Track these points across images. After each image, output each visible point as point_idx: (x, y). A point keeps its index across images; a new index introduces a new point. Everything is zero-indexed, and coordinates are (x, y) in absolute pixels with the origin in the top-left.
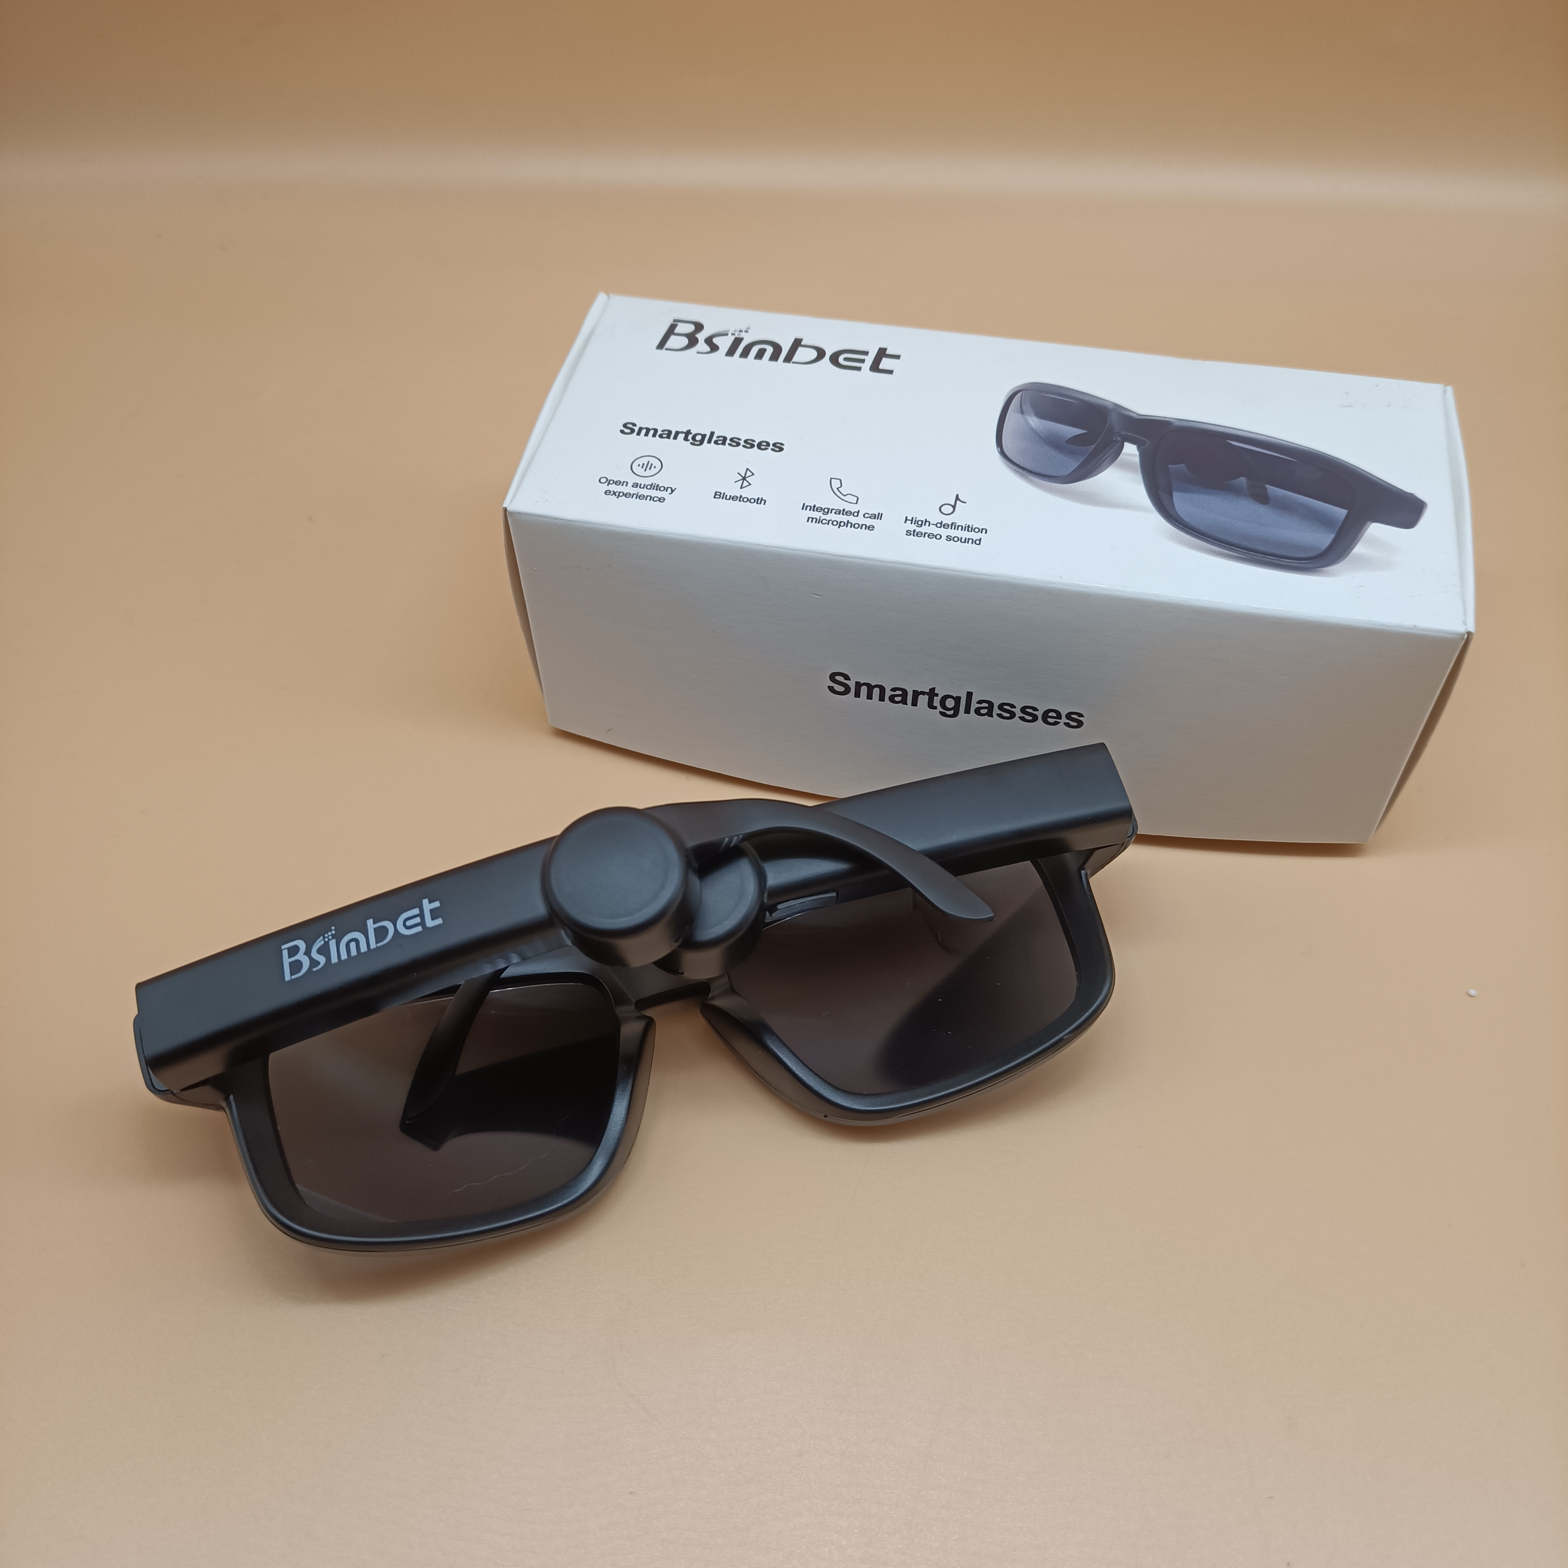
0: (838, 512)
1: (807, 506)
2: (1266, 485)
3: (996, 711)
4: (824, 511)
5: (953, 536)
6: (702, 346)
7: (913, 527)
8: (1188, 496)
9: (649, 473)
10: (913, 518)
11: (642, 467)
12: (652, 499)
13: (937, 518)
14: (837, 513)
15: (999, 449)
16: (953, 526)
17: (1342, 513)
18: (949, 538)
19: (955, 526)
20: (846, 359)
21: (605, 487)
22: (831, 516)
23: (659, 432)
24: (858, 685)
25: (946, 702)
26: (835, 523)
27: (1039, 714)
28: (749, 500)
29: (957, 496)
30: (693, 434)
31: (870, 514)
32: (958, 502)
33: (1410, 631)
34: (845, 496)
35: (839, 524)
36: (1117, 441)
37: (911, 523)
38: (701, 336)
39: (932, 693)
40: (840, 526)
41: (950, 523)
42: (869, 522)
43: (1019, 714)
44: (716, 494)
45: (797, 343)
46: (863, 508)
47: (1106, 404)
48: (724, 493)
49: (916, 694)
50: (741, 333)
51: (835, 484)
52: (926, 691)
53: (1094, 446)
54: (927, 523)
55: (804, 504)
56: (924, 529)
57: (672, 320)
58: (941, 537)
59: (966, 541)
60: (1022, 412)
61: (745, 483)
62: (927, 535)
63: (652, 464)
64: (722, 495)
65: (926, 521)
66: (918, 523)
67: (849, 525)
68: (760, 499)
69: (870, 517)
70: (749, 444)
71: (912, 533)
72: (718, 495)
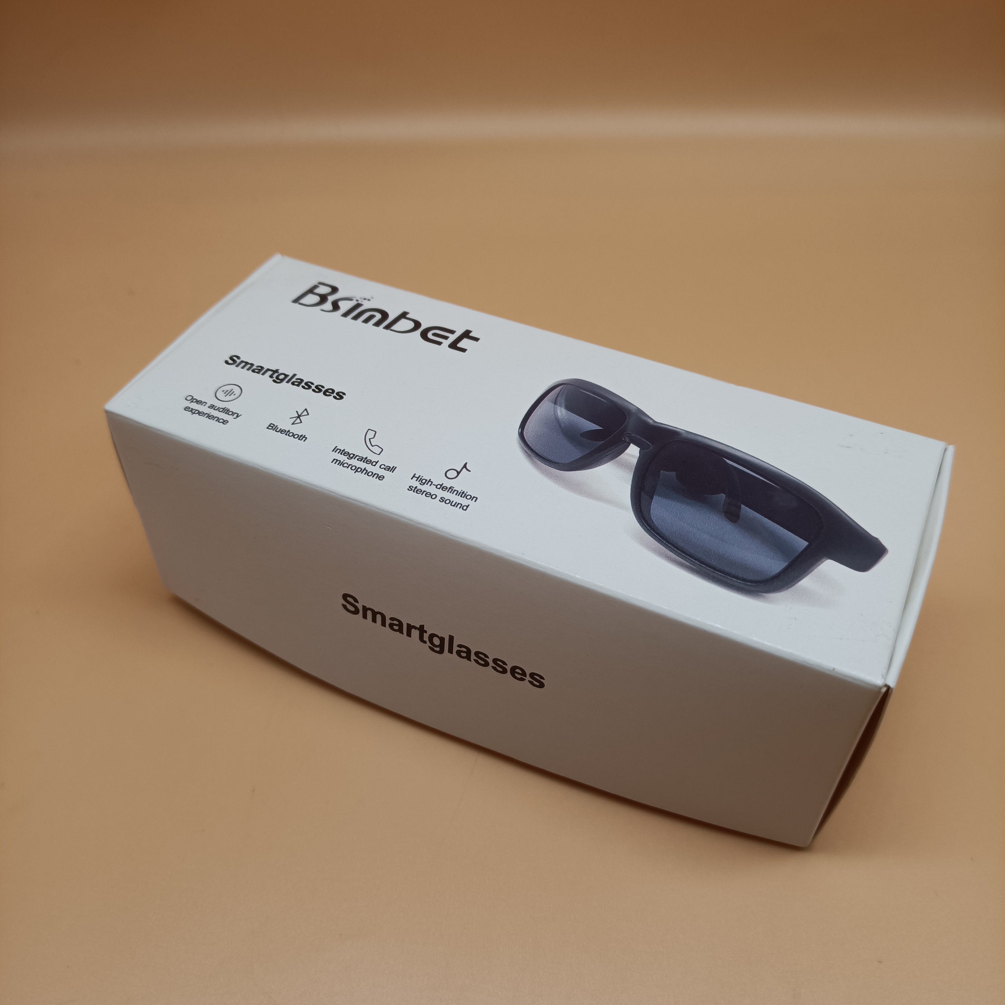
0: (361, 459)
1: (338, 449)
2: (742, 505)
3: (473, 657)
4: (349, 456)
5: (446, 499)
6: (328, 306)
7: (415, 483)
8: (665, 501)
9: (228, 398)
10: (420, 476)
11: (225, 393)
12: (218, 420)
13: (439, 479)
14: (359, 460)
15: (520, 430)
16: (451, 490)
17: (803, 544)
18: (442, 500)
19: (452, 489)
20: (434, 335)
21: (188, 404)
22: (354, 462)
23: (254, 367)
24: (365, 609)
25: (434, 639)
26: (354, 468)
27: (508, 668)
28: (293, 435)
29: (466, 464)
30: (279, 373)
31: (386, 466)
32: (464, 469)
33: (829, 672)
34: (373, 446)
35: (357, 470)
36: (625, 442)
37: (416, 480)
38: (331, 298)
39: (422, 630)
40: (357, 471)
41: (448, 487)
42: (382, 472)
43: (491, 664)
44: (270, 426)
45: (404, 315)
46: (383, 460)
47: (631, 407)
48: (277, 426)
49: (410, 627)
50: (364, 300)
51: (370, 434)
52: (417, 627)
53: (602, 442)
54: (430, 483)
55: (336, 447)
56: (425, 488)
57: (317, 282)
58: (436, 496)
59: (456, 505)
60: (555, 403)
61: (298, 421)
62: (425, 493)
63: (234, 392)
64: (274, 427)
65: (430, 481)
66: (422, 482)
67: (365, 471)
68: (303, 436)
69: (385, 469)
70: (318, 389)
71: (413, 489)
72: (272, 427)
